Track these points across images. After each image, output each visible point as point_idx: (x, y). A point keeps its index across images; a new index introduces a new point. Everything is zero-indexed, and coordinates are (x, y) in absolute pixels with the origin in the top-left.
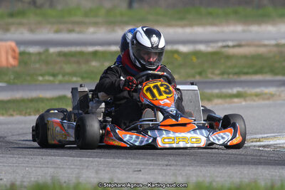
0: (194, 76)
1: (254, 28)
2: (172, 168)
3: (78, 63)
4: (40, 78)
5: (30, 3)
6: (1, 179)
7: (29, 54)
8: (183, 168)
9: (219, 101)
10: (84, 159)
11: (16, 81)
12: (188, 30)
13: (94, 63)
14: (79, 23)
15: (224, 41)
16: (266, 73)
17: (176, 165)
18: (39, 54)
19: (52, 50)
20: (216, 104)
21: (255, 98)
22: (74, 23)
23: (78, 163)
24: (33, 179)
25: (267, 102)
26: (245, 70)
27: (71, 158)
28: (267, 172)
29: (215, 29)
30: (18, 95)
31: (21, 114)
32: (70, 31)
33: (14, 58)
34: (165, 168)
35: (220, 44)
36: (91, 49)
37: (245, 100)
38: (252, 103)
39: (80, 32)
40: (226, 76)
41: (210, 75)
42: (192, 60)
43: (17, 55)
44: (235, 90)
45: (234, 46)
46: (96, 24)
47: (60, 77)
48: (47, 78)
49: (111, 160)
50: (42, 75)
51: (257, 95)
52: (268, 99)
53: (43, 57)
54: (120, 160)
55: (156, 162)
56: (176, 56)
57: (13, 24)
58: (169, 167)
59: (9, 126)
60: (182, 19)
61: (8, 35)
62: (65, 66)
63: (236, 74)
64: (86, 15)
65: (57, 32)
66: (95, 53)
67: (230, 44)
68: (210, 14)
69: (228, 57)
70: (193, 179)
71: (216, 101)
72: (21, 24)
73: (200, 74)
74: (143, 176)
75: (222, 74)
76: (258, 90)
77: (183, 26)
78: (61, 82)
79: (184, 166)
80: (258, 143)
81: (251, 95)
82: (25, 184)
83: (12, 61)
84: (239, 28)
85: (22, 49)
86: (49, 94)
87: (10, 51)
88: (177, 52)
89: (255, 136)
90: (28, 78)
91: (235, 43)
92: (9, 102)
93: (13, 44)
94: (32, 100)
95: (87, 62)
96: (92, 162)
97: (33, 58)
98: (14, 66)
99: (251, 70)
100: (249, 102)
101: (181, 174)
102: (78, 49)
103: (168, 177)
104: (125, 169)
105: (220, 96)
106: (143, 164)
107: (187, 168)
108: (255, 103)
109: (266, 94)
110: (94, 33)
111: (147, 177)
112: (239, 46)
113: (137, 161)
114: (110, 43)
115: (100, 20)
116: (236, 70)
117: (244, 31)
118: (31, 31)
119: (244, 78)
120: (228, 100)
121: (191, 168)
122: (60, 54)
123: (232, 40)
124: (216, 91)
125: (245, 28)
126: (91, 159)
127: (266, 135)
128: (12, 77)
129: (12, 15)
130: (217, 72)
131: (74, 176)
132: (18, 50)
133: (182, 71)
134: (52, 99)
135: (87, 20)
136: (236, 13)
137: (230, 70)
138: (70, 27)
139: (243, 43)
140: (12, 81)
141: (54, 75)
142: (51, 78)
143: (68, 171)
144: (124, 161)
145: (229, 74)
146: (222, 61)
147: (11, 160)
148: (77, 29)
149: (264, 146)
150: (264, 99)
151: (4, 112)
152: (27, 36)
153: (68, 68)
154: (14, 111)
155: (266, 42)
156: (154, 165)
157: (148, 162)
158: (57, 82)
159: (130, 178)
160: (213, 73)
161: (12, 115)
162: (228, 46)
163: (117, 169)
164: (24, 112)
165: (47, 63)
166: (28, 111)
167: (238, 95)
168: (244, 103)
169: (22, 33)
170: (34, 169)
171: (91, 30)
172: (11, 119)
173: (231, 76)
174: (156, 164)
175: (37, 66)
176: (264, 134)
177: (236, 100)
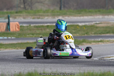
0: (84, 35)
1: (106, 17)
2: (78, 67)
3: (42, 29)
4: (28, 35)
5: (23, 8)
6: (15, 72)
7: (24, 26)
8: (82, 67)
9: (94, 43)
10: (45, 64)
11: (19, 36)
12: (82, 18)
13: (47, 30)
14: (41, 15)
15: (95, 21)
16: (111, 33)
17: (79, 66)
18: (27, 26)
19: (32, 25)
20: (93, 45)
21: (107, 42)
22: (39, 15)
23: (43, 66)
24: (27, 72)
25: (112, 44)
26: (103, 32)
27: (40, 64)
28: (113, 69)
29: (92, 17)
30: (20, 41)
31: (21, 49)
32: (38, 18)
33: (18, 28)
34: (75, 67)
35: (94, 23)
36: (46, 25)
37: (104, 43)
38: (106, 44)
39: (42, 19)
40: (96, 34)
41: (90, 34)
42: (84, 28)
43: (19, 27)
44: (100, 40)
45: (99, 24)
46: (48, 16)
47: (35, 35)
48: (30, 35)
49: (55, 65)
50: (28, 34)
51: (108, 41)
52: (112, 42)
53: (29, 28)
54: (58, 65)
55: (72, 65)
56: (78, 27)
57: (17, 16)
58: (76, 67)
59: (17, 53)
60: (79, 14)
61: (16, 20)
62: (36, 31)
63: (100, 33)
64: (44, 12)
65: (33, 19)
66: (48, 26)
67: (98, 22)
68: (89, 12)
69: (97, 27)
70: (86, 71)
71: (93, 43)
72: (20, 16)
73: (87, 33)
74: (67, 70)
75: (95, 33)
76: (108, 39)
77: (80, 16)
78: (35, 37)
79: (82, 66)
80: (109, 58)
81: (106, 41)
82: (24, 73)
83: (17, 29)
84: (101, 17)
85: (21, 25)
86: (31, 41)
87: (17, 26)
88: (78, 25)
89: (108, 56)
90: (24, 35)
91: (100, 22)
92: (16, 44)
93: (18, 23)
94: (25, 43)
95: (45, 29)
96: (48, 65)
97: (25, 28)
98: (18, 31)
99: (105, 32)
100: (105, 44)
101: (81, 69)
102: (42, 25)
103: (76, 71)
104: (60, 68)
105: (94, 42)
106: (67, 66)
107: (84, 67)
108: (107, 44)
109: (111, 41)
110: (47, 19)
111: (68, 70)
112: (101, 23)
113: (65, 65)
114: (53, 23)
115: (49, 14)
116: (100, 32)
117: (102, 18)
118: (24, 18)
119: (103, 35)
120: (97, 43)
121: (85, 67)
122: (35, 27)
123: (99, 21)
124: (93, 40)
125: (103, 17)
126: (48, 64)
127: (112, 56)
128: (17, 35)
129: (17, 13)
130: (93, 33)
131: (42, 70)
132: (19, 25)
133: (80, 32)
134: (32, 43)
135: (44, 14)
136: (99, 11)
137: (98, 32)
138: (38, 17)
139: (102, 22)
140: (17, 37)
141: (33, 34)
142: (32, 35)
143: (40, 69)
144: (60, 65)
145: (97, 33)
146: (95, 29)
147: (18, 65)
148: (41, 17)
149: (111, 59)
150: (110, 43)
151: (15, 48)
152: (23, 20)
153: (38, 32)
154: (18, 47)
155: (111, 22)
156: (71, 66)
157: (69, 65)
158: (34, 37)
159: (62, 71)
160: (91, 33)
161: (18, 49)
162: (97, 24)
163: (58, 68)
164: (22, 48)
165: (30, 30)
166: (24, 47)
167: (101, 41)
168: (103, 44)
169: (21, 19)
170: (27, 68)
171: (46, 18)
172: (17, 50)
173: (98, 34)
174: (72, 66)
175: (27, 31)
176: (111, 55)
177: (100, 43)
